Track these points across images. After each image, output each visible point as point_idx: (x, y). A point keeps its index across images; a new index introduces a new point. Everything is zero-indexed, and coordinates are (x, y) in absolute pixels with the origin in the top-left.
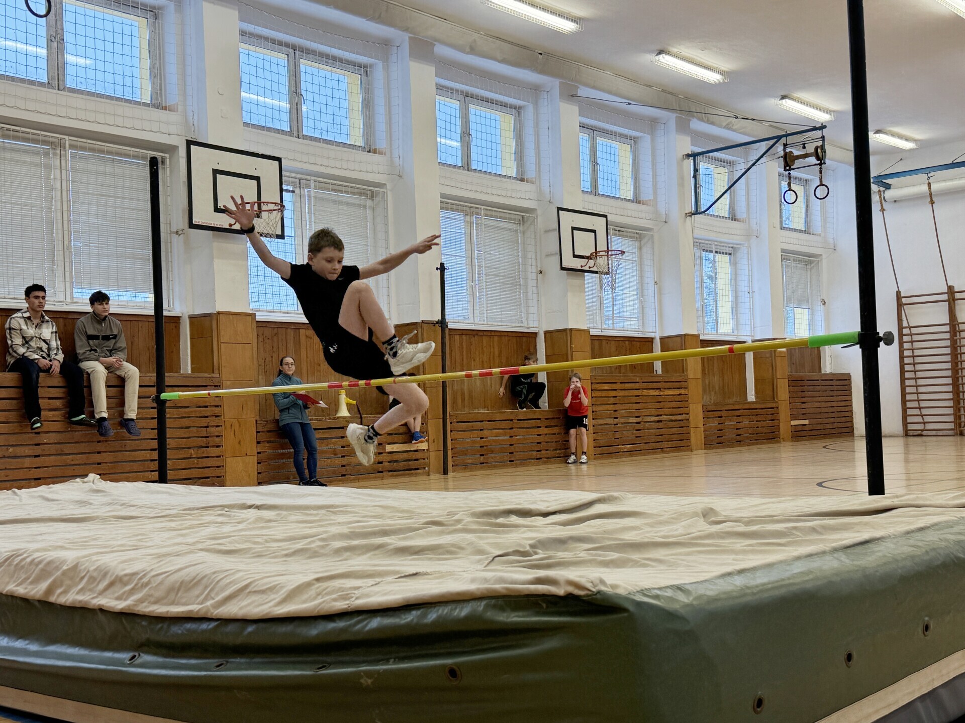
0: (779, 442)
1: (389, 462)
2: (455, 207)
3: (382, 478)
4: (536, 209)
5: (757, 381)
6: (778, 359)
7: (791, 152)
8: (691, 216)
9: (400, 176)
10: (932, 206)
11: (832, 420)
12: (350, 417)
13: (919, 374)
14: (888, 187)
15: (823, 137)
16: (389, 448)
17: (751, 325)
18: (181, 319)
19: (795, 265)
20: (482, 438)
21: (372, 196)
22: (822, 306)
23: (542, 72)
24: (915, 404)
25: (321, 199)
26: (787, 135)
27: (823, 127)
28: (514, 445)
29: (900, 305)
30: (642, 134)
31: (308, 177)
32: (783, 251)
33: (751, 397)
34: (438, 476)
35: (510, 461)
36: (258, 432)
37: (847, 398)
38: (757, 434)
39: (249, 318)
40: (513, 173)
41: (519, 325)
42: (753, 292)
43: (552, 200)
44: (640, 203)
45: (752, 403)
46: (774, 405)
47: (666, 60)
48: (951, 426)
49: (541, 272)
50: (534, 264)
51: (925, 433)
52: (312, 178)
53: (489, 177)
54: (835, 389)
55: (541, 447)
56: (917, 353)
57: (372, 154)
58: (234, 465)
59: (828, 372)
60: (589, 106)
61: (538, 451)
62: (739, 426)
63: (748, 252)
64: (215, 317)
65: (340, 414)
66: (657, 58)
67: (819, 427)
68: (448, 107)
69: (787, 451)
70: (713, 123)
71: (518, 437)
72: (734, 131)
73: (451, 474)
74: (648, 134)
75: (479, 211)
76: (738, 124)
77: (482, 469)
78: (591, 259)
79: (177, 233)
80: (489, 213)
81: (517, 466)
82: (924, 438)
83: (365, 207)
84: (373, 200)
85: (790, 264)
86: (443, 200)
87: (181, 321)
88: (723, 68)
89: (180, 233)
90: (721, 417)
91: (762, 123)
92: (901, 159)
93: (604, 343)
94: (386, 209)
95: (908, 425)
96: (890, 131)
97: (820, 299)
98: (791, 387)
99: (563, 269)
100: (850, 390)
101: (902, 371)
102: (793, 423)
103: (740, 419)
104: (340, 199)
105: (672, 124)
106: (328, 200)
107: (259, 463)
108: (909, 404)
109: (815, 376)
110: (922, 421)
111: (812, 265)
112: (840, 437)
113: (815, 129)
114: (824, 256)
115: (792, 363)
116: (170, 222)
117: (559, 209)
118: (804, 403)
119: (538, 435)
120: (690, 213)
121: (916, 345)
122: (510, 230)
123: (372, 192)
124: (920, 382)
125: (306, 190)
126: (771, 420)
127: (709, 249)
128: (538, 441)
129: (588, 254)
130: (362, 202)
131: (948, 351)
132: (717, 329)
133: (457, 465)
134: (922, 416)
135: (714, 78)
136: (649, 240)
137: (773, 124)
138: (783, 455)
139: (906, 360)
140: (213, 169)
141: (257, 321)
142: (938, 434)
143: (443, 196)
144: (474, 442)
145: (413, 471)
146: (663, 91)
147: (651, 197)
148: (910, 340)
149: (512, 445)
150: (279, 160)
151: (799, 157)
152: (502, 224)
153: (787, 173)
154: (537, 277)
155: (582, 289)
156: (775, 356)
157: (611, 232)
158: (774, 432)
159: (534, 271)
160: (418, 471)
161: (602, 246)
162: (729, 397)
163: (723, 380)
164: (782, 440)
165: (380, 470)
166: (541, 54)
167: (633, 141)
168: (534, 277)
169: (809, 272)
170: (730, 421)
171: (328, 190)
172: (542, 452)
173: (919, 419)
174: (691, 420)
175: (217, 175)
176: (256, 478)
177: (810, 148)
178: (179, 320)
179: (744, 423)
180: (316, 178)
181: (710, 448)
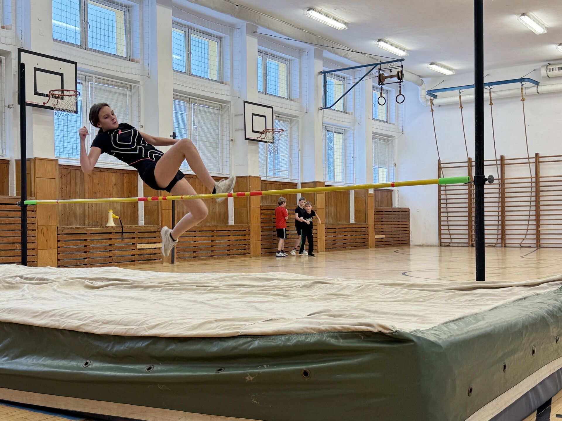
0: (368, 248)
1: (138, 255)
2: (181, 98)
3: (134, 265)
4: (230, 101)
5: (356, 211)
6: (369, 198)
7: (383, 74)
8: (322, 110)
9: (149, 77)
10: (461, 110)
11: (398, 236)
12: (116, 227)
13: (449, 210)
14: (435, 97)
15: (402, 66)
16: (139, 246)
17: (354, 177)
18: (10, 161)
19: (380, 142)
20: (195, 242)
21: (131, 88)
22: (394, 167)
23: (238, 17)
24: (446, 227)
25: (100, 89)
26: (380, 64)
27: (402, 60)
28: (214, 246)
29: (440, 168)
30: (294, 58)
31: (91, 75)
32: (374, 133)
33: (352, 221)
34: (168, 264)
35: (211, 256)
36: (58, 234)
37: (407, 223)
38: (355, 243)
39: (54, 162)
40: (216, 78)
41: (217, 172)
42: (355, 157)
43: (240, 96)
44: (291, 100)
45: (352, 224)
46: (365, 226)
47: (313, 14)
48: (467, 241)
49: (232, 140)
50: (228, 135)
51: (451, 244)
52: (94, 76)
53: (202, 80)
54: (401, 217)
55: (230, 247)
56: (448, 197)
57: (132, 62)
58: (42, 254)
59: (396, 207)
60: (263, 39)
61: (228, 250)
62: (345, 238)
63: (353, 133)
64: (33, 161)
65: (108, 225)
66: (308, 12)
67: (391, 239)
68: (179, 35)
69: (372, 253)
70: (336, 54)
71: (217, 241)
72: (349, 59)
73: (176, 263)
74: (298, 58)
75: (196, 101)
76: (351, 55)
77: (194, 260)
78: (263, 134)
79: (9, 107)
80: (202, 102)
81: (215, 259)
82: (451, 248)
83: (126, 95)
84: (131, 91)
85: (377, 141)
86: (174, 93)
87: (10, 163)
88: (346, 21)
89: (10, 107)
90: (335, 232)
91: (365, 55)
92: (444, 81)
93: (268, 184)
94: (139, 97)
95: (442, 239)
96: (439, 63)
97: (393, 163)
98: (375, 215)
99: (246, 139)
100: (409, 218)
101: (440, 208)
102: (376, 237)
103: (346, 234)
104: (112, 89)
105: (312, 53)
106: (104, 90)
107: (58, 254)
108: (442, 227)
109: (389, 209)
110: (450, 237)
111: (389, 142)
112: (403, 246)
113: (398, 60)
114: (397, 137)
115: (376, 201)
116: (4, 99)
117: (245, 102)
118: (383, 225)
119: (228, 240)
120: (321, 108)
121: (448, 192)
122: (214, 114)
123: (131, 86)
124: (450, 214)
125: (89, 83)
126: (364, 235)
127: (331, 130)
128: (229, 244)
129: (262, 131)
130: (124, 92)
131: (467, 196)
132: (334, 179)
133: (179, 258)
134: (450, 234)
135: (340, 26)
136: (296, 123)
137: (371, 56)
138: (370, 256)
139: (442, 201)
140: (34, 67)
141: (59, 165)
142: (458, 245)
143: (175, 91)
144: (190, 244)
145: (153, 261)
146: (309, 32)
147: (298, 97)
148: (445, 189)
149: (213, 246)
150: (75, 63)
151: (387, 77)
152: (209, 110)
153: (380, 86)
154: (230, 143)
155: (257, 152)
156: (367, 196)
157: (274, 117)
158: (365, 242)
159: (228, 139)
160: (157, 261)
161: (269, 126)
162: (339, 221)
163: (337, 210)
164: (369, 247)
165: (133, 260)
166: (237, 6)
167: (288, 61)
168: (228, 144)
169: (387, 146)
170: (341, 234)
171: (103, 83)
172: (231, 251)
173: (448, 236)
174: (318, 234)
175: (37, 71)
176: (56, 263)
177: (394, 72)
178: (9, 162)
179: (348, 236)
180: (96, 76)
181: (328, 251)
